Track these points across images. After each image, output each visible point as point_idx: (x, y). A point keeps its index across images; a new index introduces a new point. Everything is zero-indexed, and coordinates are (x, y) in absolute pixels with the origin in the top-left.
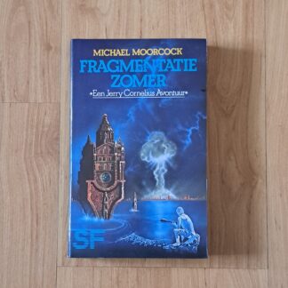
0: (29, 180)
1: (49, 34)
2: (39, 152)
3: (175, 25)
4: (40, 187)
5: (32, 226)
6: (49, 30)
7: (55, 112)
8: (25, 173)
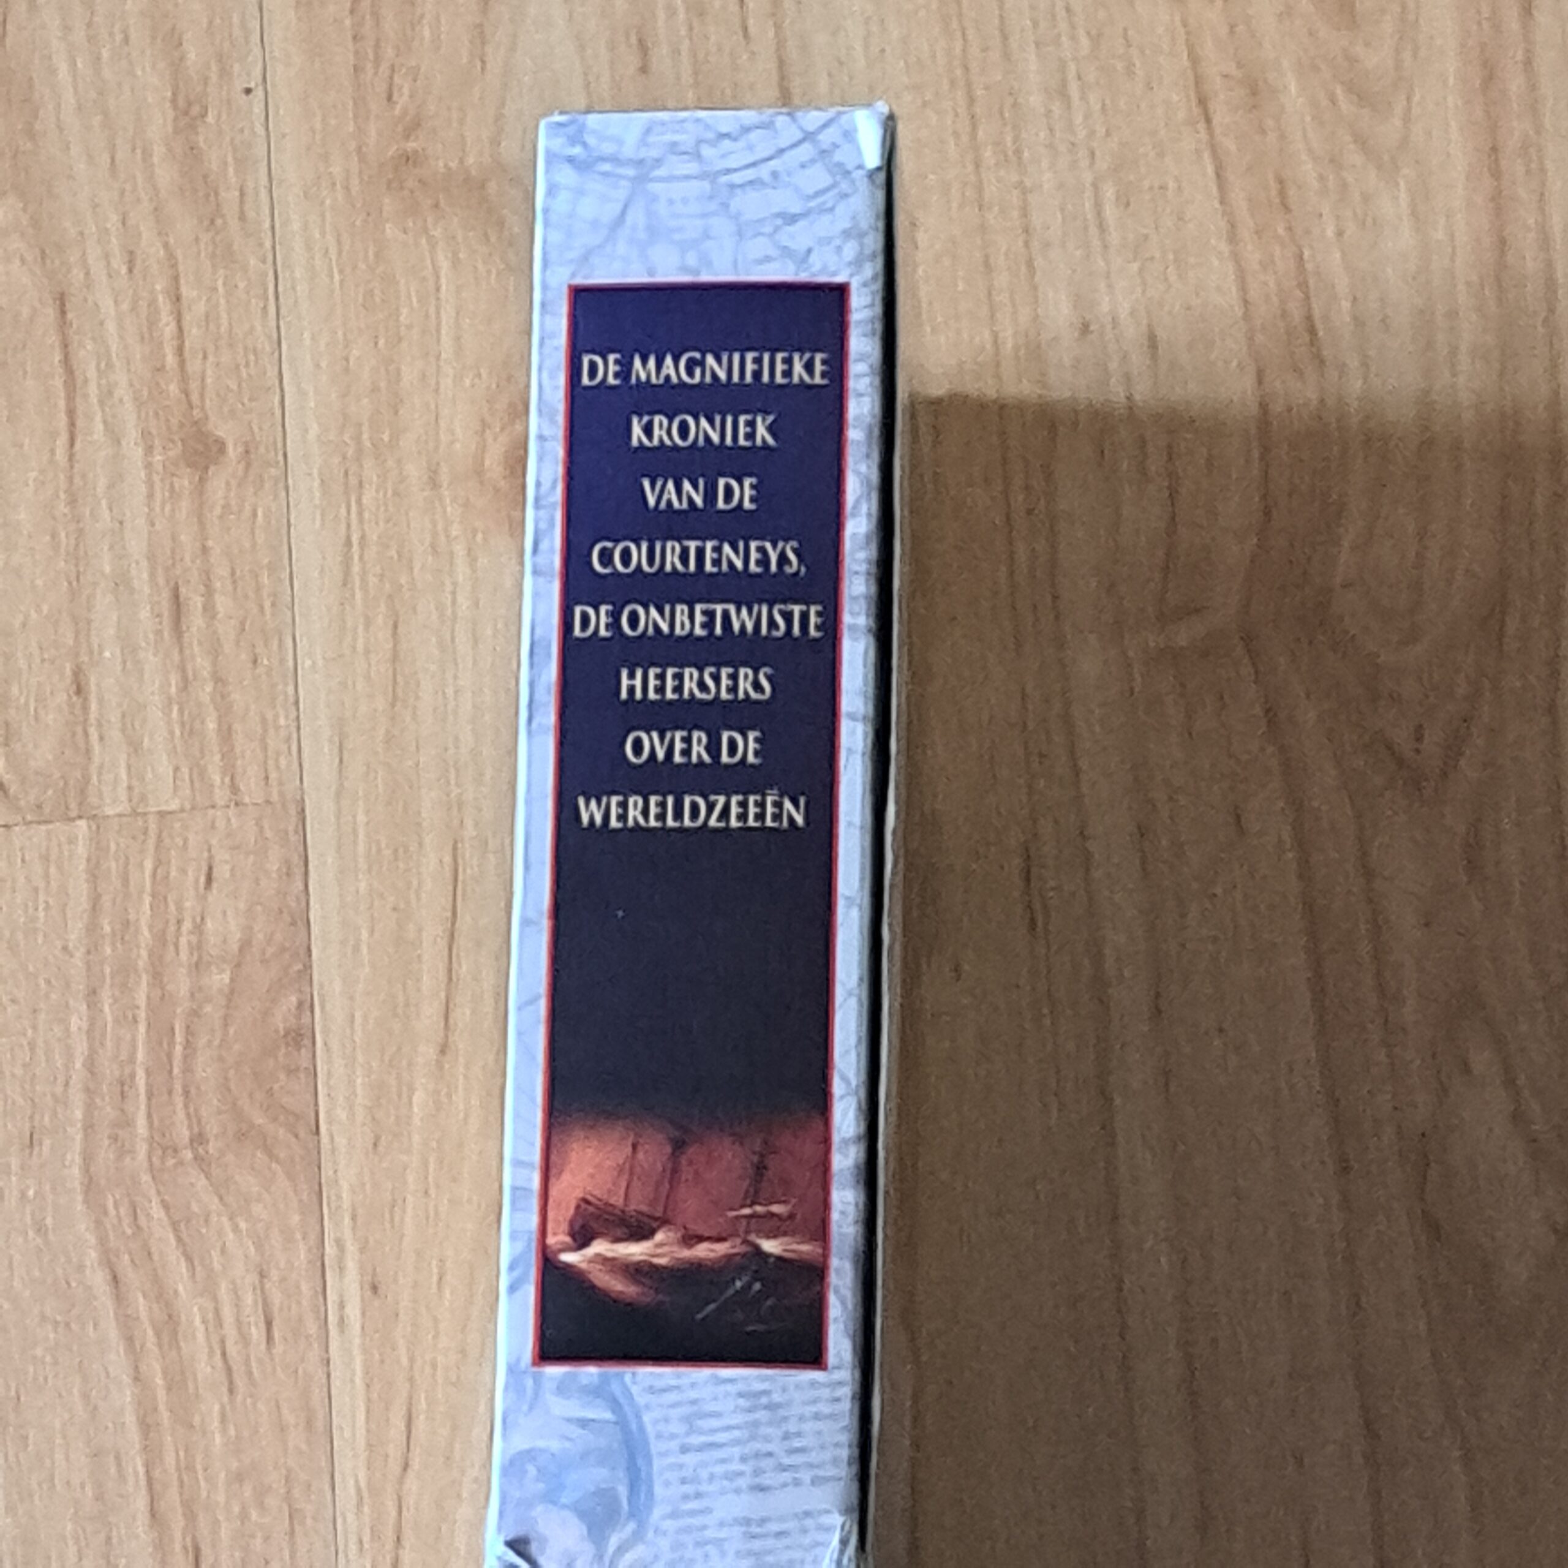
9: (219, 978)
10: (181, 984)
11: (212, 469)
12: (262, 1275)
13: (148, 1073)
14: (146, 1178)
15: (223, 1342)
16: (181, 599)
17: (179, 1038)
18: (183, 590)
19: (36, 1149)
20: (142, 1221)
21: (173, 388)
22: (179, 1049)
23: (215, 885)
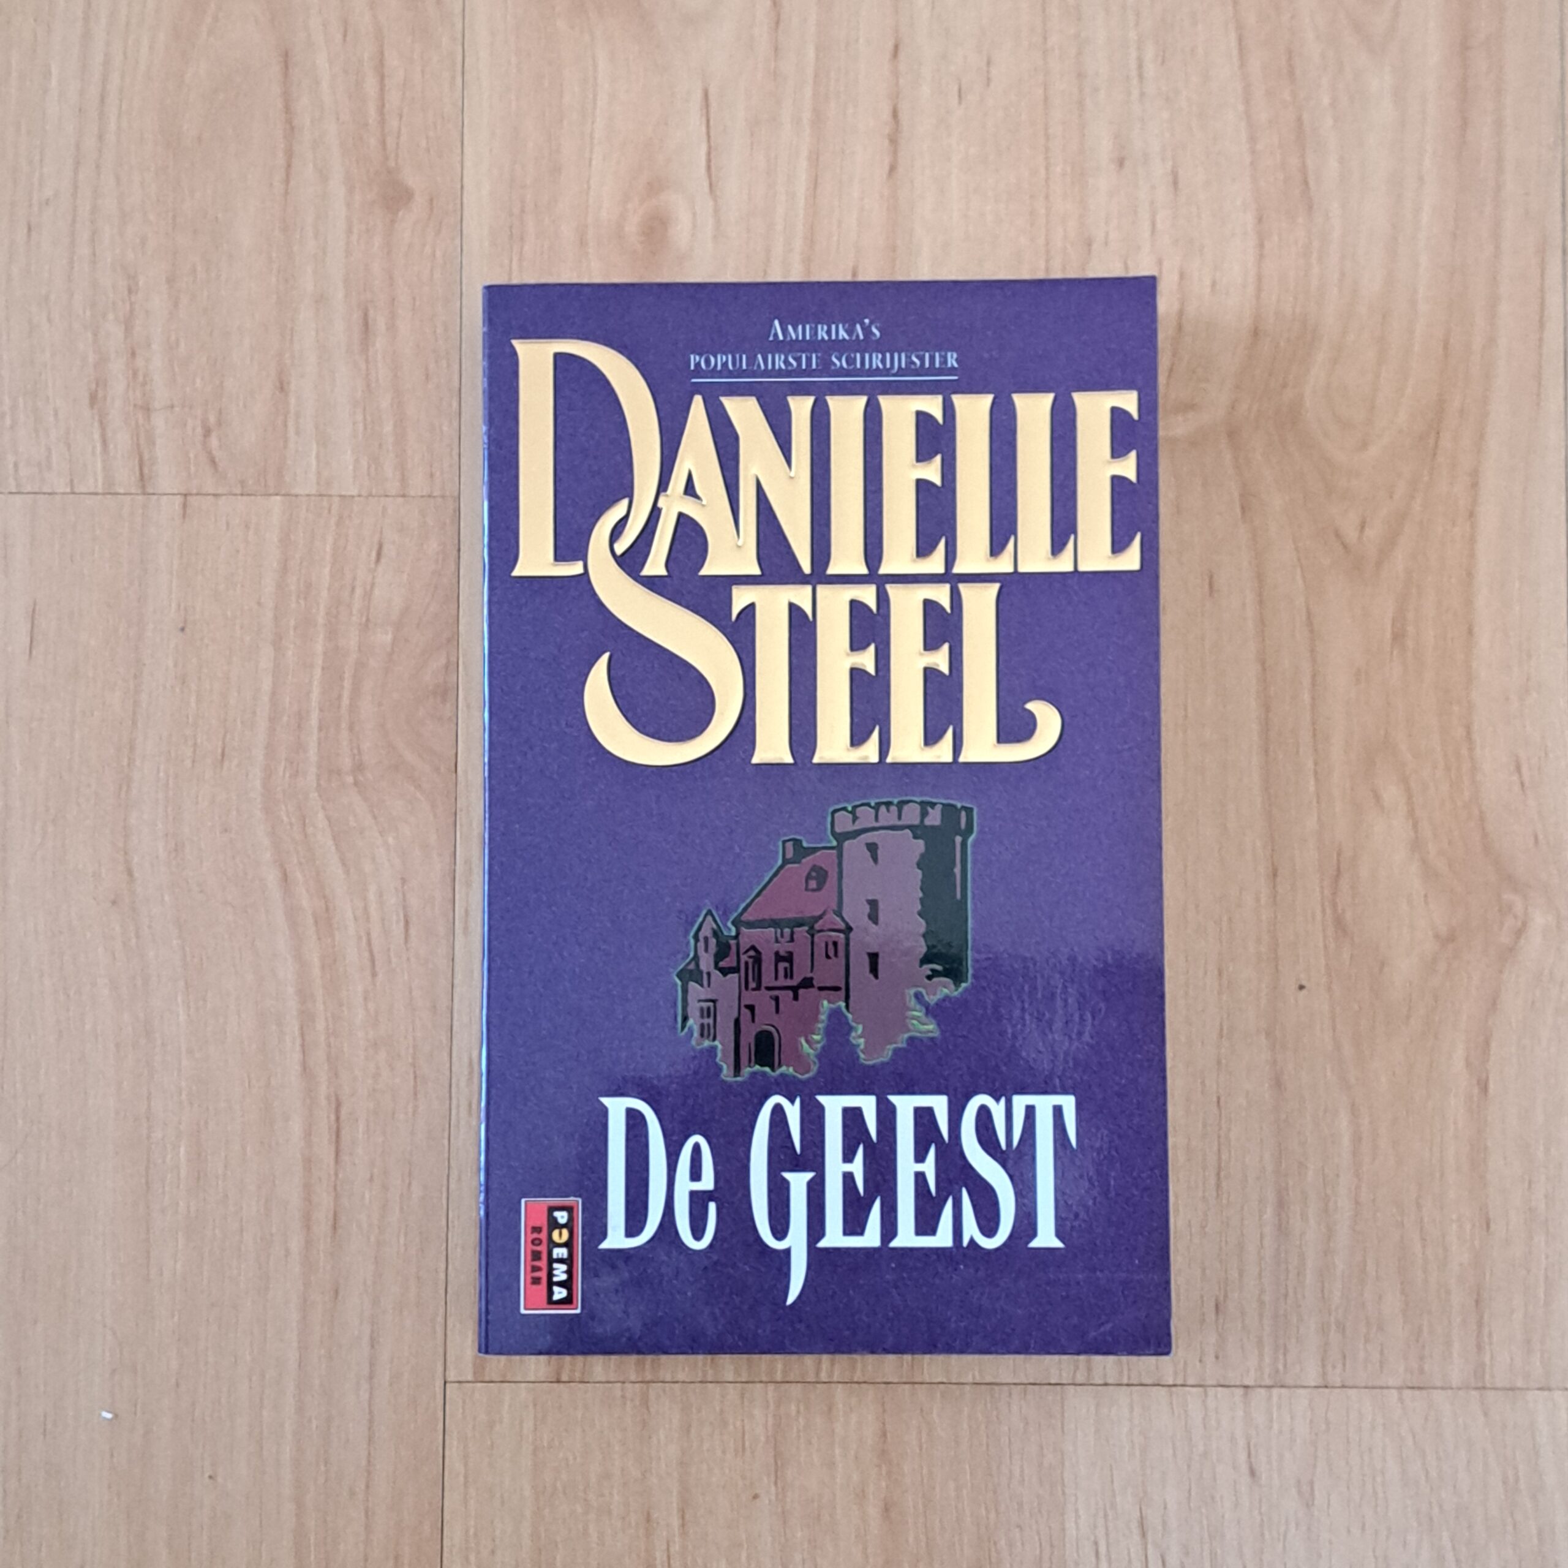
0: (292, 914)
1: (393, 123)
2: (347, 762)
3: (1080, 76)
4: (353, 955)
5: (308, 1162)
6: (394, 98)
7: (433, 546)
8: (272, 877)
9: (383, 638)
10: (351, 640)
11: (401, 213)
12: (404, 881)
13: (321, 710)
14: (314, 795)
15: (368, 934)
16: (370, 322)
17: (347, 684)
18: (371, 313)
19: (226, 764)
20: (310, 830)
21: (373, 142)
22: (346, 694)
23: (383, 560)
